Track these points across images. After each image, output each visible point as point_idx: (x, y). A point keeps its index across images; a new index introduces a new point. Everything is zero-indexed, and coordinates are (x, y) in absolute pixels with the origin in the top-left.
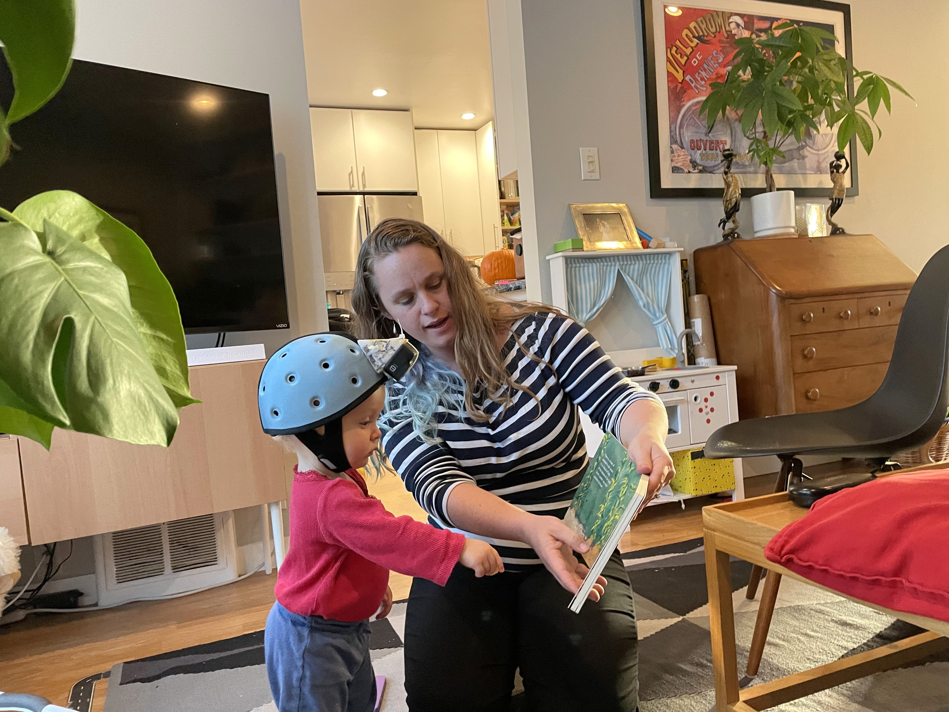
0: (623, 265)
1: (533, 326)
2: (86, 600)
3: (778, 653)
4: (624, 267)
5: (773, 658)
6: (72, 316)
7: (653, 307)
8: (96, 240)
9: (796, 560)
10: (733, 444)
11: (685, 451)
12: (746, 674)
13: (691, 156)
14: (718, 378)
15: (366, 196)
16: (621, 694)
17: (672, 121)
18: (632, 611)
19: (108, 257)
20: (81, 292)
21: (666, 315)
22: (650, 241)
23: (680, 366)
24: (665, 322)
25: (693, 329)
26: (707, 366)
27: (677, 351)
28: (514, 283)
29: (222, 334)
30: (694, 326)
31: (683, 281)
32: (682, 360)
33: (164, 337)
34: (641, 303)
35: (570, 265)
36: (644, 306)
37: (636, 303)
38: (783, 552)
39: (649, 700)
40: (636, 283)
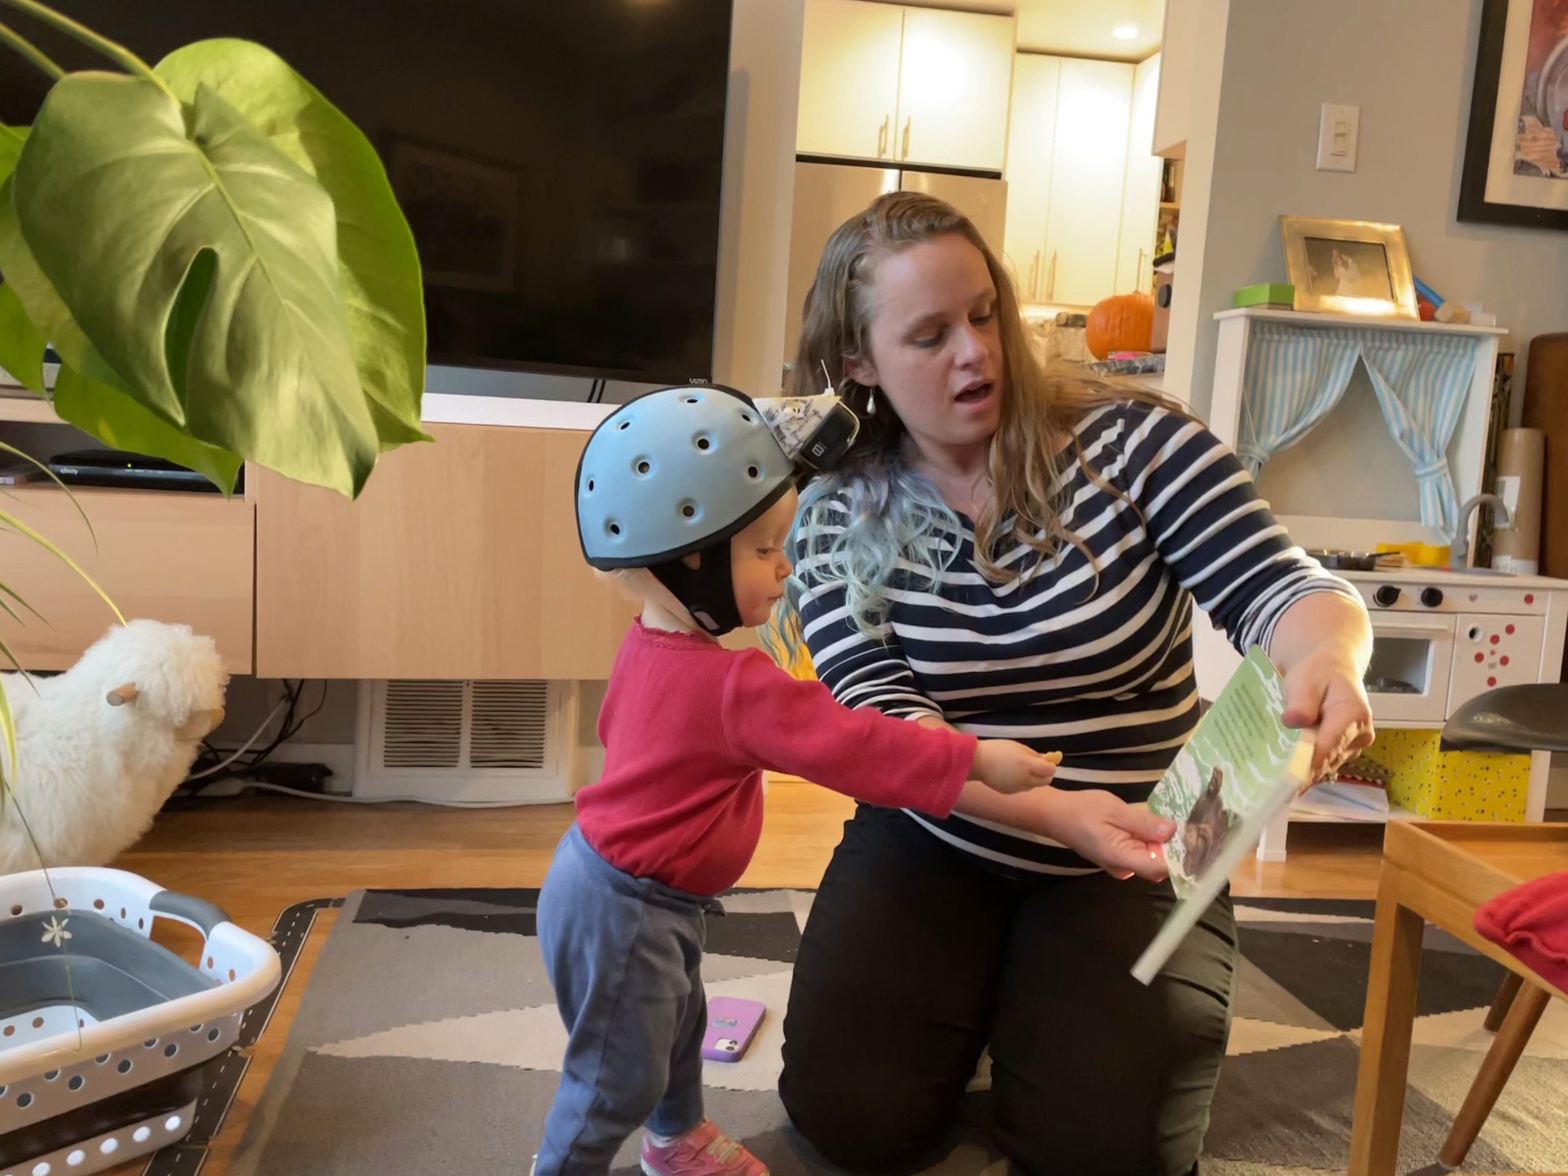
0: (1371, 349)
1: (1120, 425)
2: (336, 784)
3: (1517, 1137)
4: (1373, 352)
5: (1504, 1143)
6: (217, 248)
7: (1421, 442)
8: (294, 136)
9: (1536, 943)
10: (1507, 721)
11: (1429, 732)
12: (1439, 1160)
13: (1562, 142)
14: (1529, 599)
15: (904, 172)
16: (1168, 1132)
17: (1533, 66)
18: (1227, 993)
19: (309, 168)
20: (240, 213)
21: (1444, 461)
22: (1437, 307)
23: (1454, 563)
24: (1441, 473)
25: (1500, 496)
26: (1513, 572)
27: (1454, 535)
28: (1144, 360)
29: (600, 382)
30: (1502, 491)
31: (1495, 396)
32: (1462, 553)
33: (390, 320)
34: (1396, 431)
35: (1259, 336)
36: (1402, 436)
37: (1385, 427)
38: (1513, 925)
39: (1231, 1160)
40: (1393, 388)
